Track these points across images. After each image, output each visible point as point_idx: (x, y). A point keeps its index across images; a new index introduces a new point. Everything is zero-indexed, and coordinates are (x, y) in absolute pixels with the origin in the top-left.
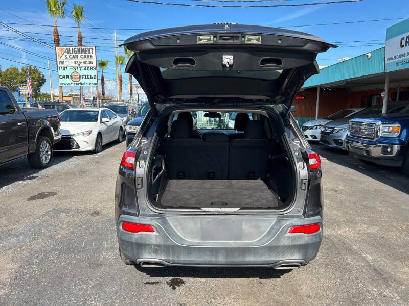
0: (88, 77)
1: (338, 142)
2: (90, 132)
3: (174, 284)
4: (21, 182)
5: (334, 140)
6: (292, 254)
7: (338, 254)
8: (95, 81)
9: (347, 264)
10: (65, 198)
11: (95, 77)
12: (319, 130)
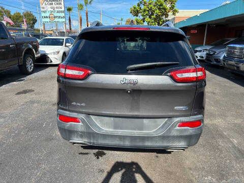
0: (59, 17)
1: (218, 60)
2: (58, 52)
3: (98, 155)
4: (14, 83)
5: (215, 59)
6: (179, 142)
7: (213, 137)
8: (63, 20)
9: (219, 145)
10: (39, 93)
11: (64, 17)
12: (205, 53)
